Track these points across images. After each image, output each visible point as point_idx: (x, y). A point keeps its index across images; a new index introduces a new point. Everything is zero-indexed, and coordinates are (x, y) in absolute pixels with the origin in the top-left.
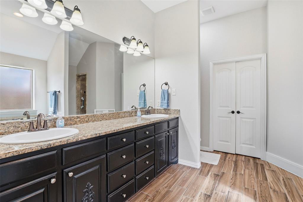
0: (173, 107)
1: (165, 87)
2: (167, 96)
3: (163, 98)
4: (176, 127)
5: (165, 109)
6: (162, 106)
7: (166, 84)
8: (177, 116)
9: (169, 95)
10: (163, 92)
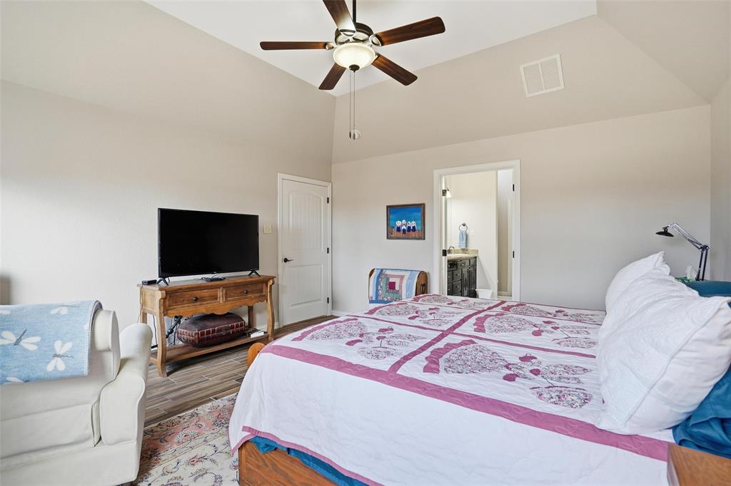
0: (471, 247)
1: (463, 228)
2: (465, 238)
3: (461, 239)
4: (475, 265)
5: (463, 250)
6: (460, 246)
7: (464, 225)
8: (476, 255)
9: (467, 235)
10: (462, 233)
